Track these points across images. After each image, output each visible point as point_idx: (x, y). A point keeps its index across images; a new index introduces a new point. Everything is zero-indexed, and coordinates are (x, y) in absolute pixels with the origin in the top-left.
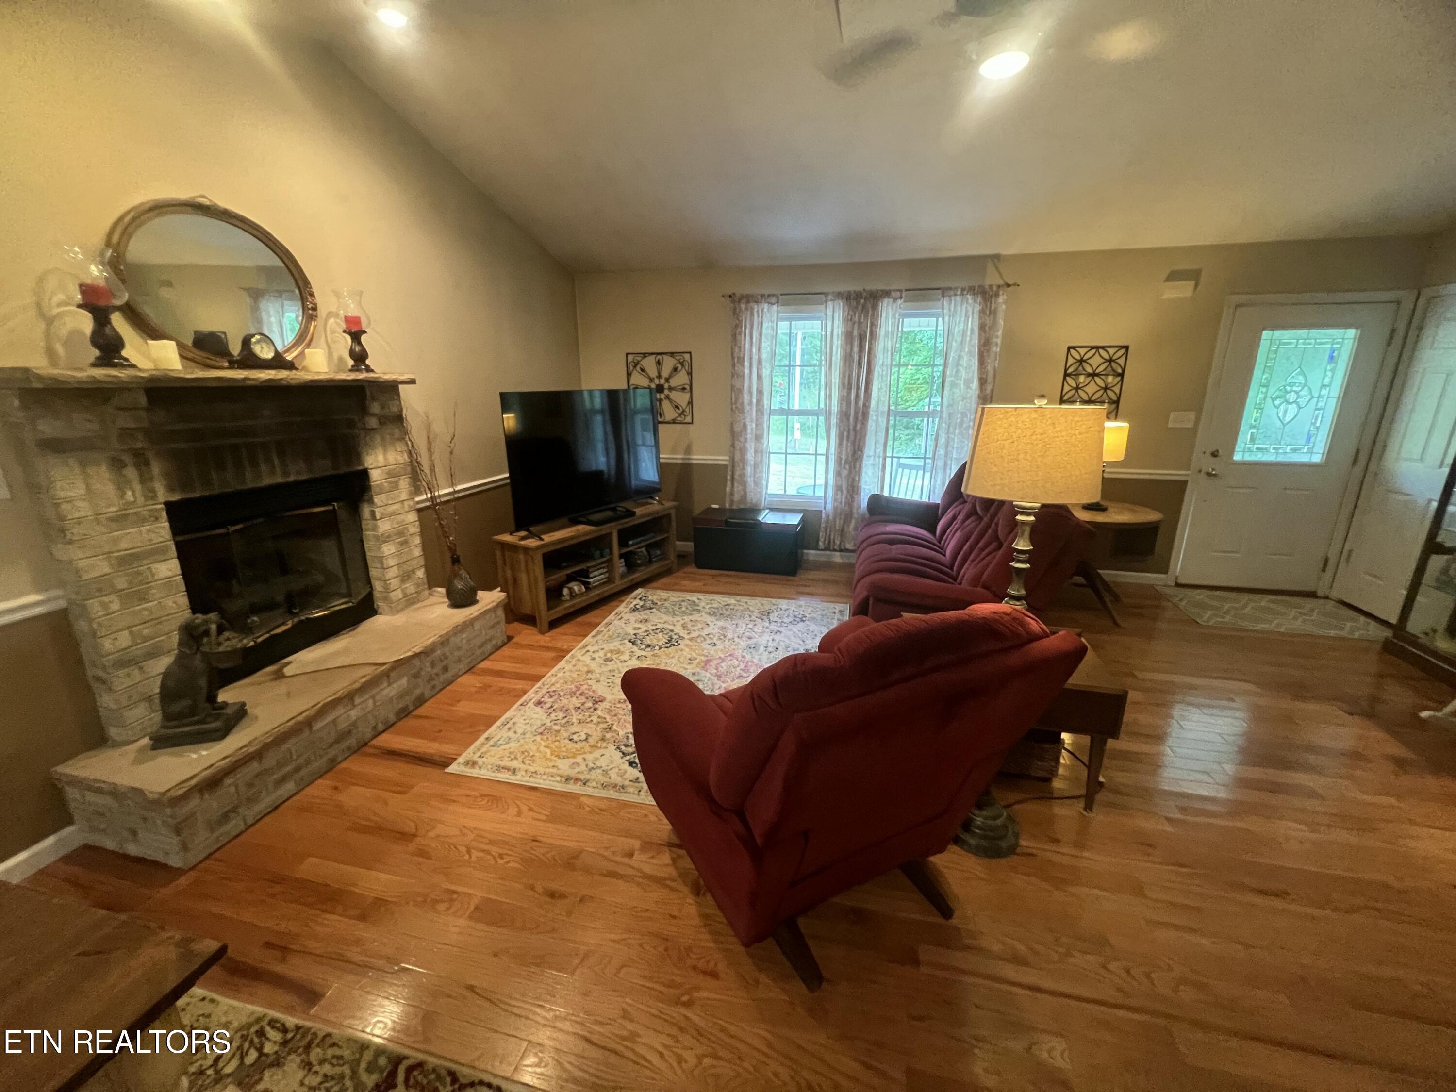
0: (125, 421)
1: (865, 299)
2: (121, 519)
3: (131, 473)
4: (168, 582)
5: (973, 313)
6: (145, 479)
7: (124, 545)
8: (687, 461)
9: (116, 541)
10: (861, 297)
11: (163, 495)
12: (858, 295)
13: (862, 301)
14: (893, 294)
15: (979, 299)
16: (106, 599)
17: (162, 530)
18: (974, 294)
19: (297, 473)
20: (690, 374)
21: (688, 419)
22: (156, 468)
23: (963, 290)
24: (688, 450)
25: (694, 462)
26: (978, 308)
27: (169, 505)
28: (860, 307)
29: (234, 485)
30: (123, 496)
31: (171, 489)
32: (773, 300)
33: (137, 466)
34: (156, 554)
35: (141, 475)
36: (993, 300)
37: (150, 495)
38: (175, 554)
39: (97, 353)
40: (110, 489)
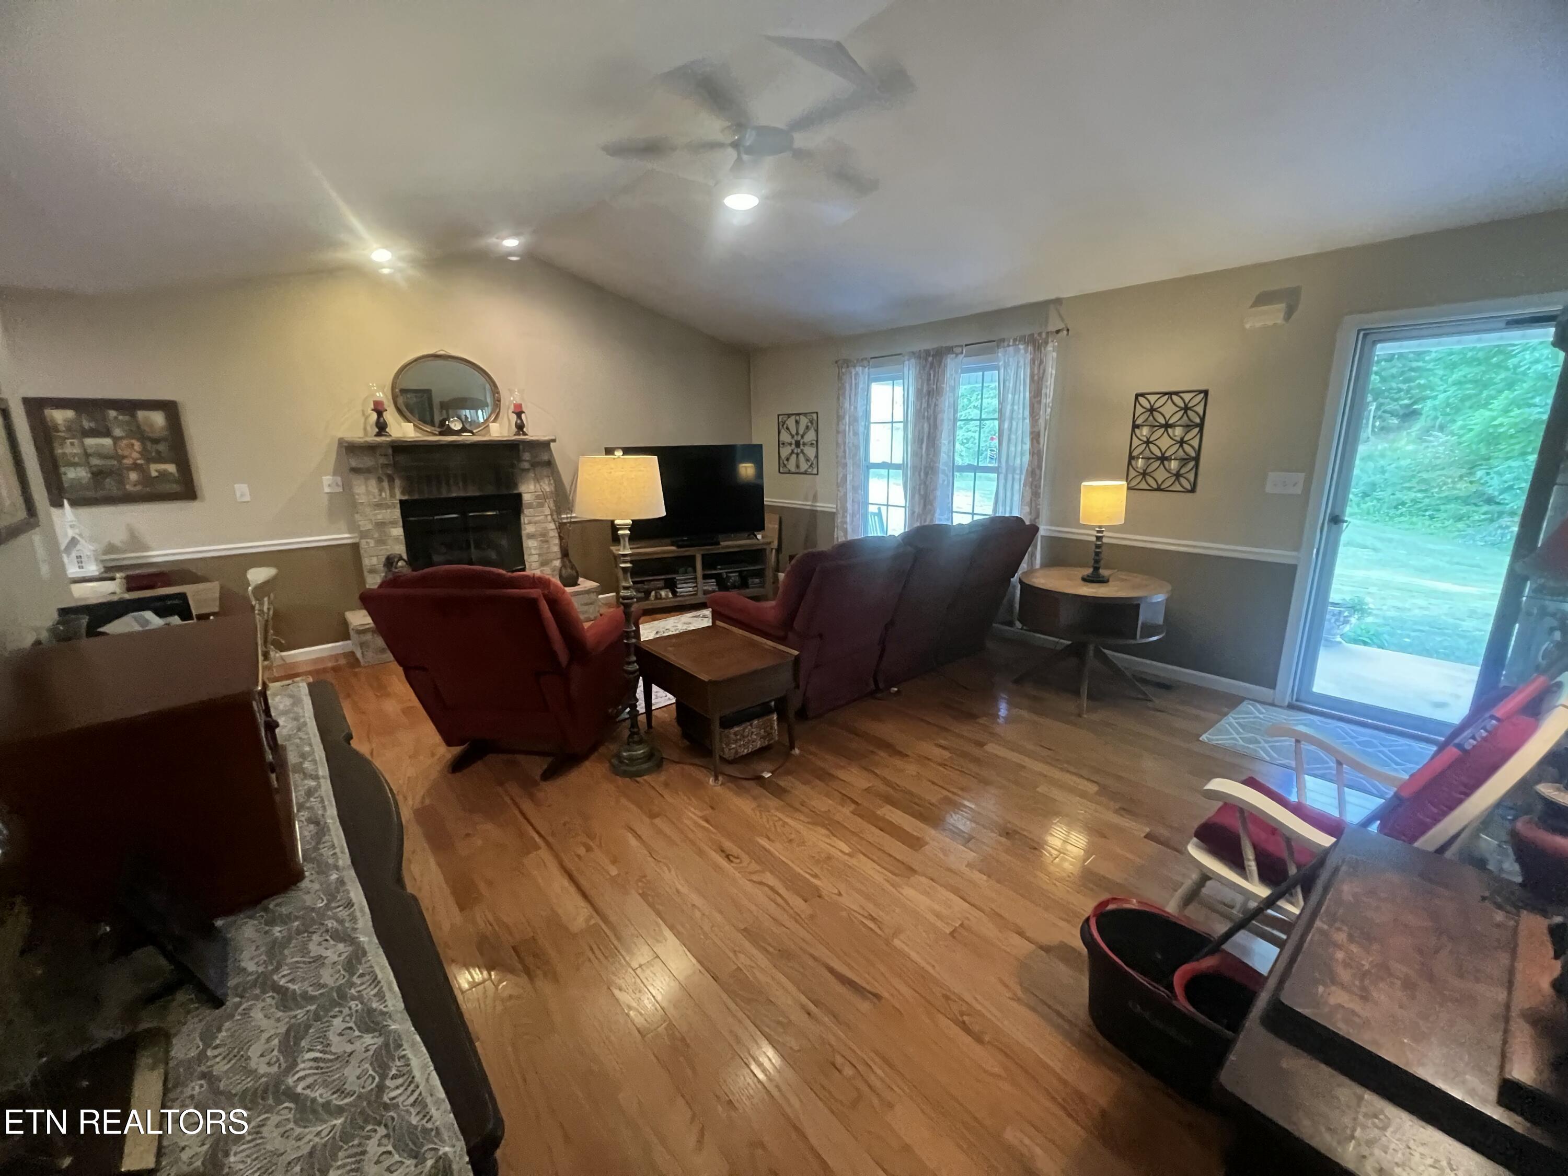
0: (382, 460)
1: (933, 356)
2: (379, 506)
3: (386, 484)
4: (396, 539)
5: (1025, 364)
6: (392, 488)
7: (380, 517)
8: (814, 508)
9: (376, 515)
10: (929, 356)
11: (399, 496)
12: (927, 353)
13: (930, 359)
14: (954, 349)
15: (1030, 348)
16: (368, 540)
17: (397, 513)
18: (1025, 343)
19: (472, 492)
20: (817, 431)
21: (815, 471)
22: (398, 482)
23: (1015, 340)
24: (815, 499)
25: (819, 509)
26: (1029, 357)
27: (401, 502)
28: (928, 365)
29: (434, 495)
30: (381, 495)
31: (403, 493)
32: (865, 363)
33: (389, 482)
34: (393, 523)
35: (390, 486)
36: (1043, 349)
37: (393, 495)
38: (401, 524)
39: (377, 430)
40: (376, 491)
